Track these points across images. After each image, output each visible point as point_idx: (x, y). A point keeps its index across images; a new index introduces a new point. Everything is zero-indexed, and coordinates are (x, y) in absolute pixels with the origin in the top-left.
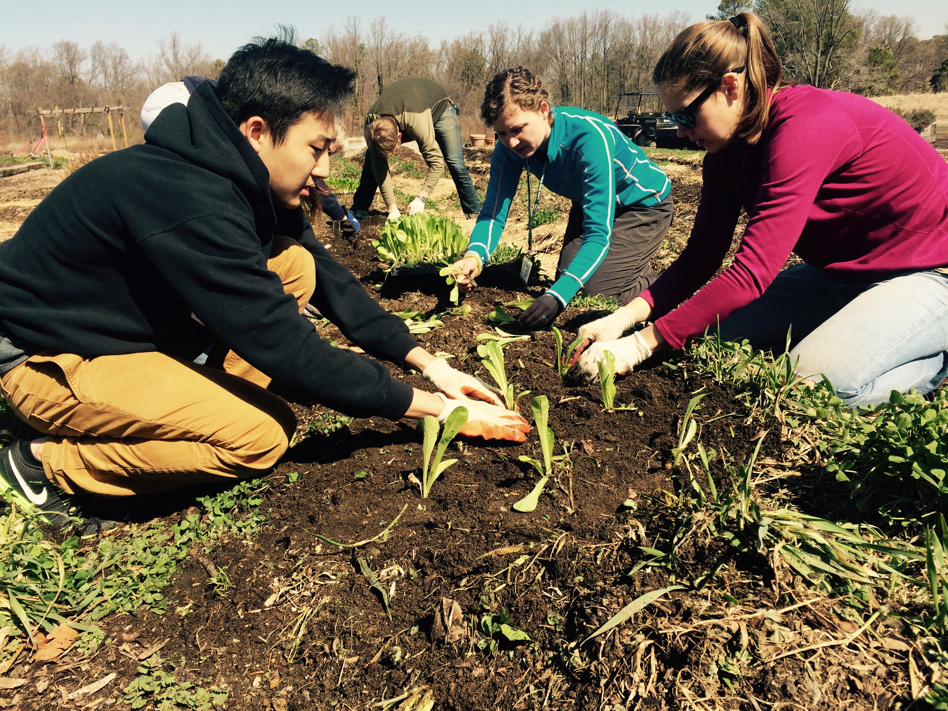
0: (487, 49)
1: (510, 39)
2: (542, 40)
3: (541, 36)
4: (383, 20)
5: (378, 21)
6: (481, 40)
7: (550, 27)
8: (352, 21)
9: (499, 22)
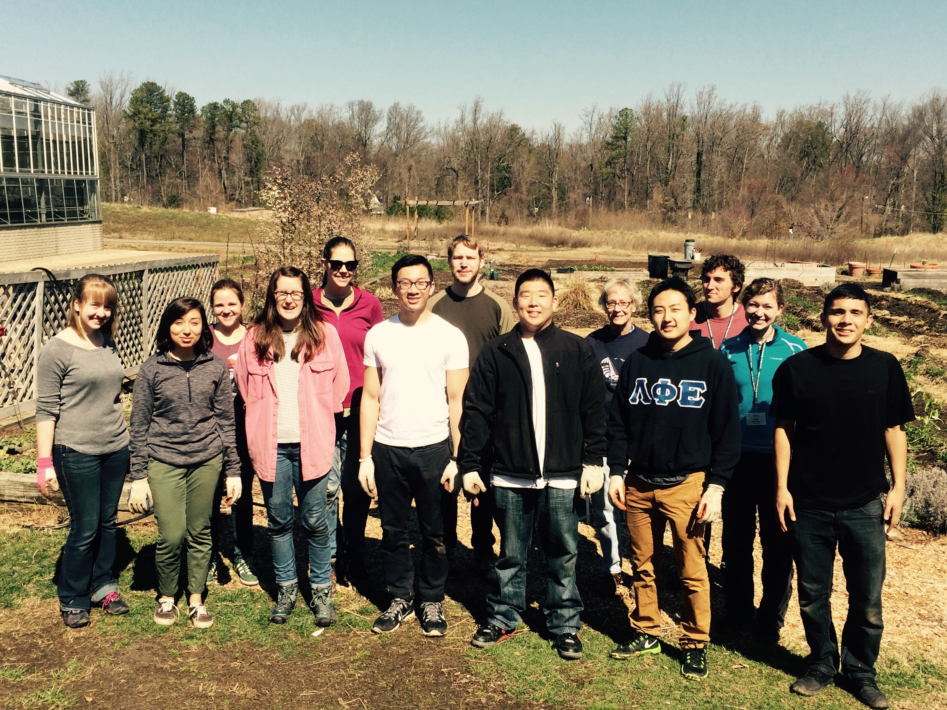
0: (838, 125)
1: (870, 113)
2: (914, 116)
3: (914, 112)
4: (713, 89)
5: (707, 90)
6: (832, 114)
7: (927, 100)
8: (676, 89)
9: (859, 92)
